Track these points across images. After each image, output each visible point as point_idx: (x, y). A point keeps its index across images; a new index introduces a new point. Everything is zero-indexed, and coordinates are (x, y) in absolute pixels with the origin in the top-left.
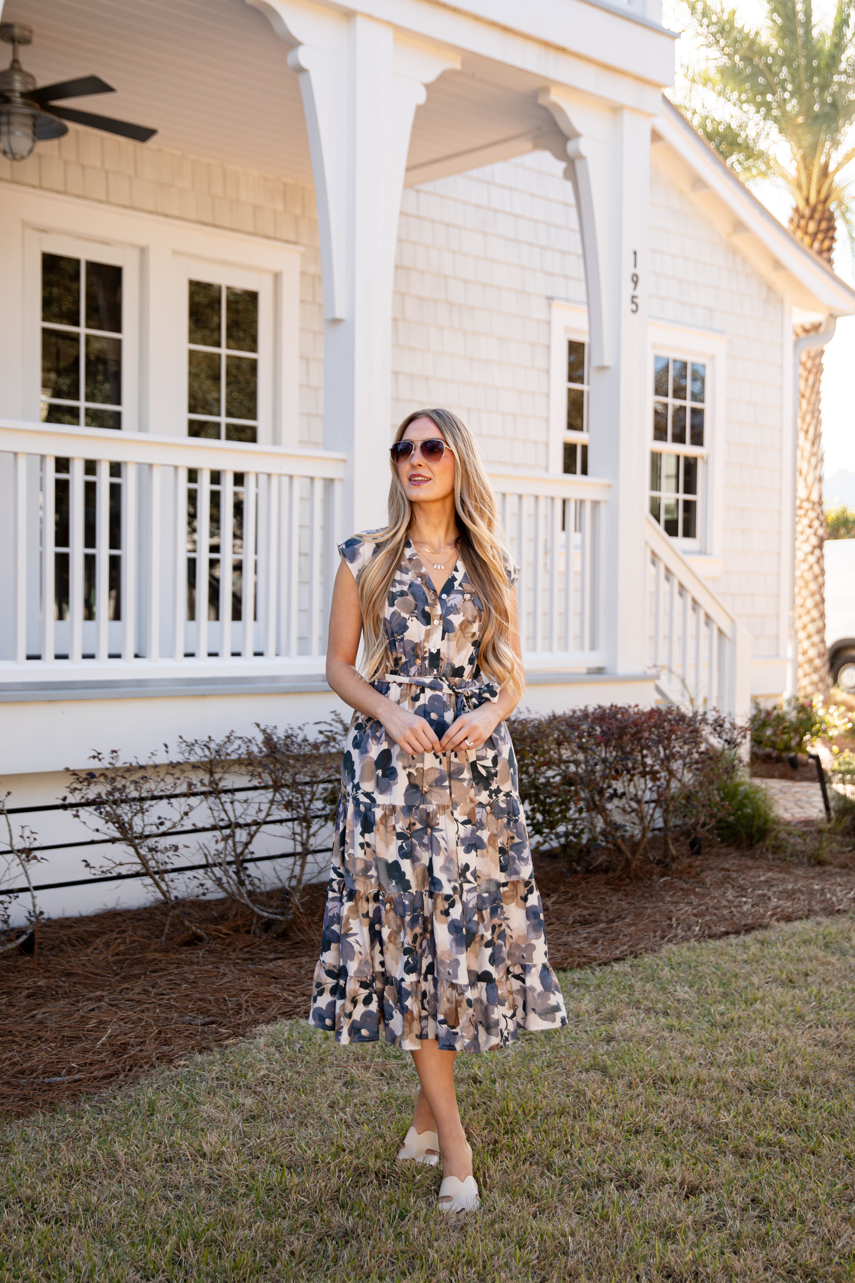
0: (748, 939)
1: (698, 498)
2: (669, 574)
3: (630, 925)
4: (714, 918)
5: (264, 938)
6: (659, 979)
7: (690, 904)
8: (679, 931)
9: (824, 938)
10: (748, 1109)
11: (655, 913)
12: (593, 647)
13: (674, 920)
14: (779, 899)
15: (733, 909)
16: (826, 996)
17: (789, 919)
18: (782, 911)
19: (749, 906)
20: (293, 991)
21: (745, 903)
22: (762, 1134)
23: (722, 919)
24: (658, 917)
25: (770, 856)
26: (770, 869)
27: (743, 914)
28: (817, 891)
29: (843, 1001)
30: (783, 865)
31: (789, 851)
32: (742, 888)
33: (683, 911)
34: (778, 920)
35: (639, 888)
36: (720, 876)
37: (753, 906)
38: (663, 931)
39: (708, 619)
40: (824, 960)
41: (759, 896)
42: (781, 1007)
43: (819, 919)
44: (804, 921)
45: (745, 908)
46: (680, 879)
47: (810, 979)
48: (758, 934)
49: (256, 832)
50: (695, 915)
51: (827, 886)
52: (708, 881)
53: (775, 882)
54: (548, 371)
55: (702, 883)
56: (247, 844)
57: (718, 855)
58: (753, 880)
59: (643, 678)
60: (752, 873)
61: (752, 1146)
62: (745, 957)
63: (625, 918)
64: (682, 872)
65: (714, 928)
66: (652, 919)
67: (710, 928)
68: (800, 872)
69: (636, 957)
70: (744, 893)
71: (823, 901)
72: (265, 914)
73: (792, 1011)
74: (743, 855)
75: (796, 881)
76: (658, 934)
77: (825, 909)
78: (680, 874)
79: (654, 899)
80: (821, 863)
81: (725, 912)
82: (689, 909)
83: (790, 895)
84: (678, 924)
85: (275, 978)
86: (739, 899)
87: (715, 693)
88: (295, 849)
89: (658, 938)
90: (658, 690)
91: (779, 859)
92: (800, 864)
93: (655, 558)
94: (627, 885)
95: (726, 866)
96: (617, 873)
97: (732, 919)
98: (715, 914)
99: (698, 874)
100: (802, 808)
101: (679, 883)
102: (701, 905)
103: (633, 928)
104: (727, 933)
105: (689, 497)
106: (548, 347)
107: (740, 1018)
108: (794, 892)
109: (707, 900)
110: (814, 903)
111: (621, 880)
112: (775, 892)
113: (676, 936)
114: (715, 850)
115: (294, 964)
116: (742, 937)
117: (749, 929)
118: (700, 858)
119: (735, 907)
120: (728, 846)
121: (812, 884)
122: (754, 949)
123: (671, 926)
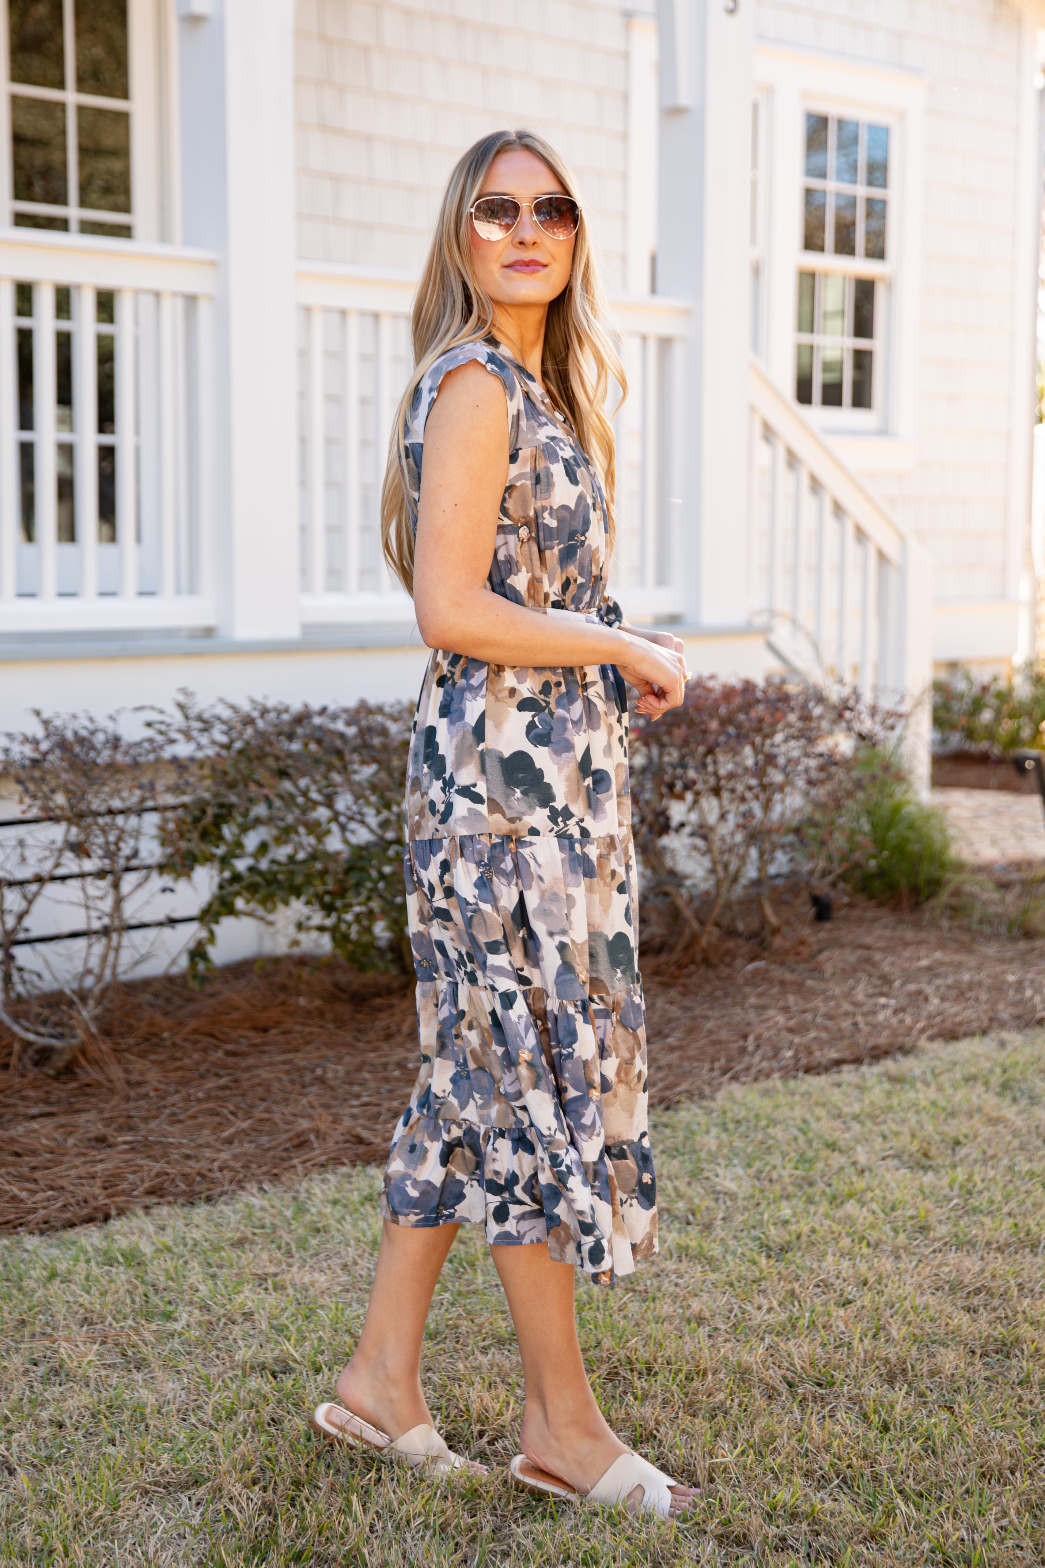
0: (871, 1072)
1: (876, 345)
2: (792, 460)
3: (672, 1049)
4: (824, 1035)
5: (31, 1076)
6: (694, 1151)
7: (785, 1009)
8: (757, 1059)
9: (1005, 1071)
10: (772, 1434)
11: (719, 1027)
12: (662, 580)
13: (751, 1038)
14: (943, 999)
15: (859, 1019)
16: (980, 1186)
17: (951, 1035)
18: (943, 1021)
19: (889, 1012)
20: (35, 1181)
21: (884, 1007)
22: (783, 1495)
23: (837, 1037)
24: (724, 1035)
25: (945, 923)
26: (941, 945)
27: (874, 1026)
28: (1010, 985)
29: (1007, 1199)
30: (966, 938)
31: (976, 915)
32: (886, 980)
33: (771, 1023)
34: (931, 1039)
35: (708, 980)
36: (852, 959)
37: (896, 1012)
38: (730, 1060)
39: (861, 534)
40: (995, 1114)
41: (910, 995)
42: (893, 1209)
43: (1005, 1035)
44: (977, 1040)
45: (881, 1017)
46: (782, 964)
47: (962, 1152)
48: (889, 1065)
49: (36, 895)
50: (791, 1030)
51: (1030, 976)
52: (829, 969)
53: (942, 970)
54: (625, 137)
55: (817, 971)
56: (21, 917)
57: (860, 921)
58: (907, 965)
59: (746, 631)
60: (908, 953)
61: (756, 1521)
62: (857, 1108)
63: (667, 1036)
64: (786, 952)
65: (818, 1054)
66: (713, 1037)
67: (810, 1053)
68: (991, 950)
69: (667, 1109)
70: (885, 989)
71: (1015, 1004)
72: (31, 1037)
73: (912, 1218)
74: (901, 921)
75: (979, 968)
76: (717, 1065)
77: (1018, 1017)
78: (781, 958)
79: (729, 1001)
80: (1029, 934)
81: (846, 1024)
82: (781, 1019)
83: (961, 993)
84: (758, 1047)
85: (18, 1155)
86: (873, 1001)
87: (872, 654)
88: (88, 923)
89: (716, 1073)
90: (772, 648)
91: (960, 928)
92: (996, 936)
93: (769, 433)
94: (689, 976)
95: (867, 940)
96: (675, 956)
97: (852, 1036)
98: (826, 1029)
99: (813, 956)
100: (1020, 838)
101: (778, 972)
102: (805, 1012)
103: (676, 1055)
104: (839, 1063)
105: (863, 344)
106: (625, 97)
107: (813, 1231)
108: (971, 986)
109: (818, 1002)
110: (1001, 1006)
111: (680, 966)
112: (938, 988)
113: (748, 1069)
114: (856, 913)
115: (62, 1126)
116: (864, 1069)
117: (878, 1054)
118: (828, 925)
119: (864, 1015)
120: (880, 905)
121: (1004, 972)
122: (877, 1094)
123: (743, 1050)
